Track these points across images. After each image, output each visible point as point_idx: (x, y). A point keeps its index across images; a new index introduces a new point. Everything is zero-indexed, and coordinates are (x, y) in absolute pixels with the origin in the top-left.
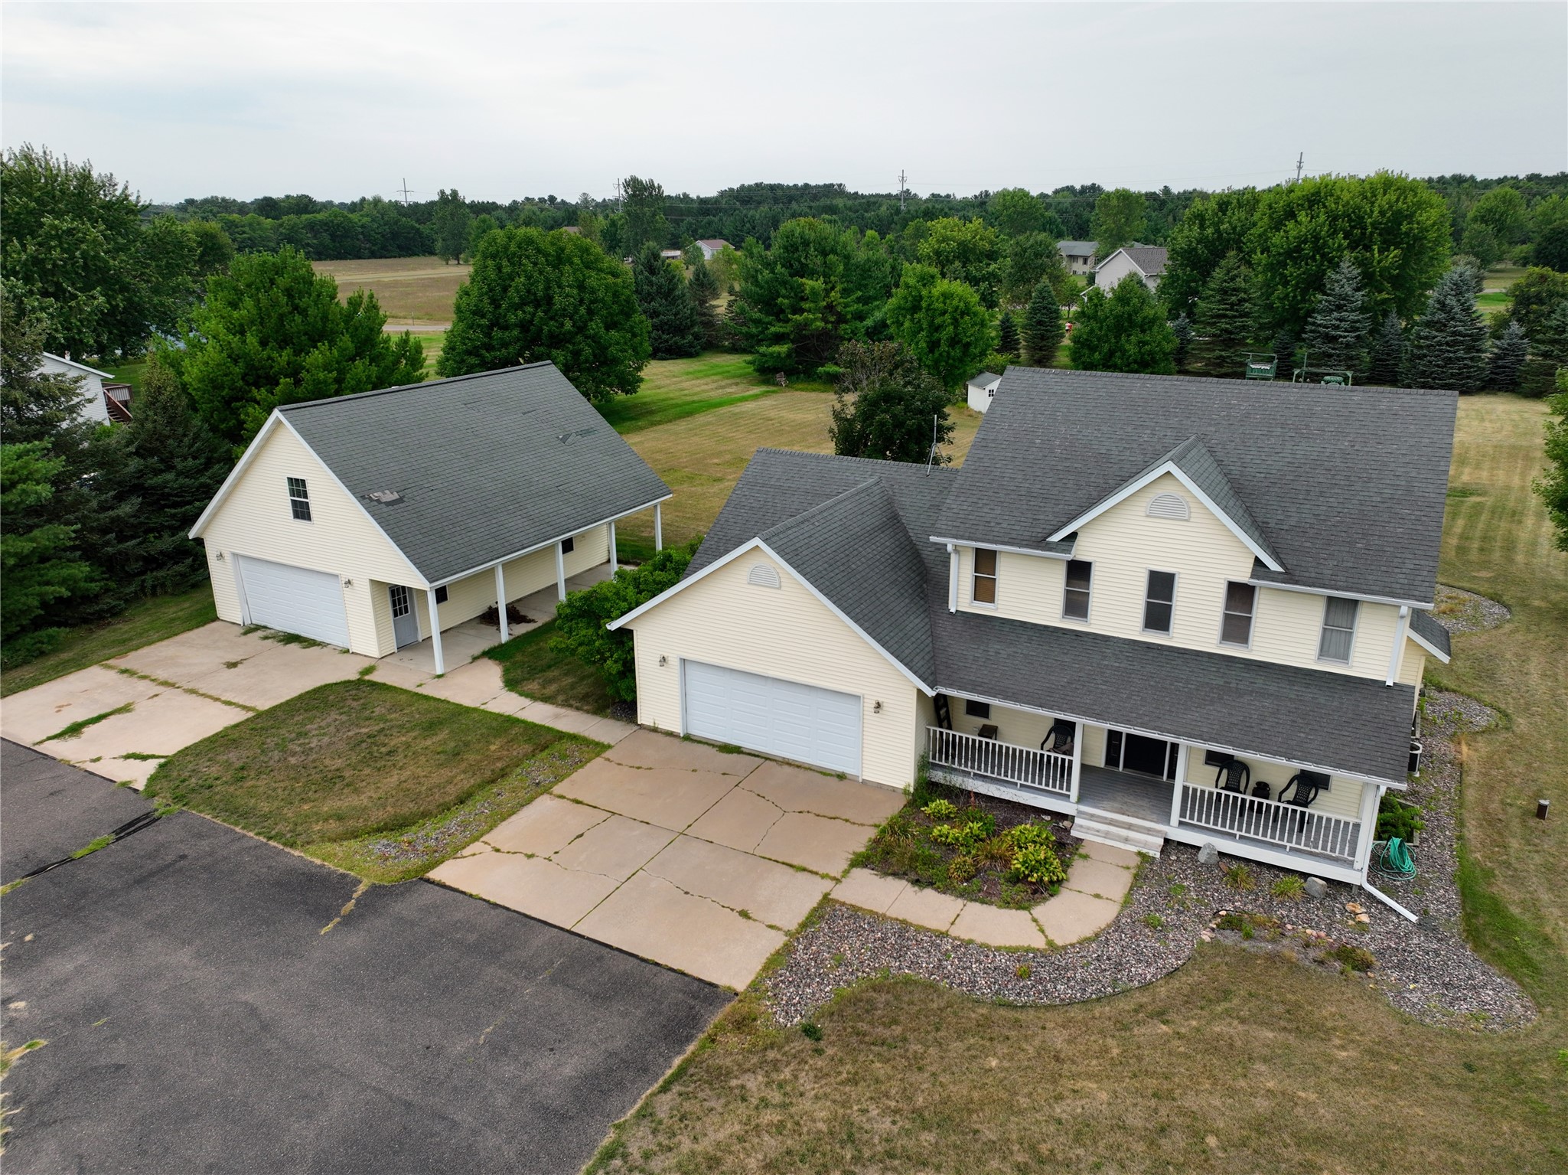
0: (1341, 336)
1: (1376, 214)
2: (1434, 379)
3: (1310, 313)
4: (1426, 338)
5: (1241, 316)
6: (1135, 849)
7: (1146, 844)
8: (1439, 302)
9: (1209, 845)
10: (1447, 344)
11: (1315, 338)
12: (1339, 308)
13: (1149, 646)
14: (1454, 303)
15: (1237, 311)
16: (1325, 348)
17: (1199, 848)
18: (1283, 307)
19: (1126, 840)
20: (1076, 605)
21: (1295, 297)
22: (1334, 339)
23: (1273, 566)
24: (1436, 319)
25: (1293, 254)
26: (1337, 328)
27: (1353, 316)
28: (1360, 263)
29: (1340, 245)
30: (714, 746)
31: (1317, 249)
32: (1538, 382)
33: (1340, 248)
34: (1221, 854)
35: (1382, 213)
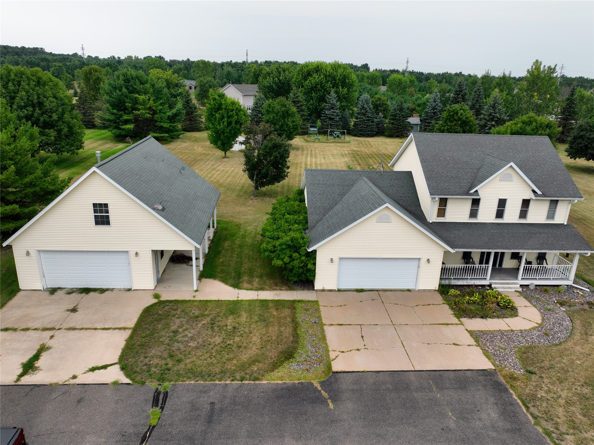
0: (334, 118)
1: (339, 76)
2: (364, 132)
3: (322, 110)
4: (360, 118)
5: (301, 111)
6: (514, 290)
7: (516, 288)
8: (362, 106)
9: (532, 284)
10: (366, 120)
11: (326, 119)
12: (332, 108)
13: (498, 224)
14: (366, 107)
15: (300, 109)
16: (330, 122)
17: (529, 285)
18: (313, 107)
19: (510, 288)
20: (474, 214)
21: (316, 104)
22: (332, 119)
23: (539, 192)
24: (362, 112)
25: (313, 88)
26: (333, 115)
27: (337, 111)
28: (336, 92)
29: (330, 86)
30: (353, 291)
31: (322, 87)
32: (392, 132)
33: (330, 87)
34: (536, 285)
35: (341, 76)
